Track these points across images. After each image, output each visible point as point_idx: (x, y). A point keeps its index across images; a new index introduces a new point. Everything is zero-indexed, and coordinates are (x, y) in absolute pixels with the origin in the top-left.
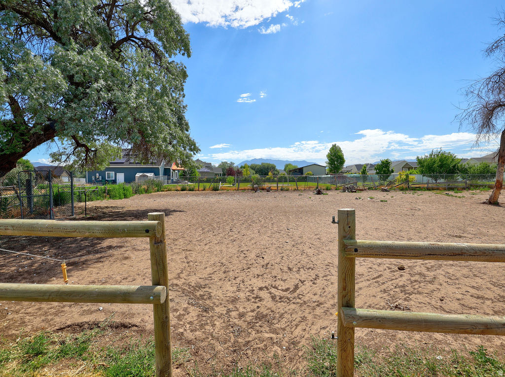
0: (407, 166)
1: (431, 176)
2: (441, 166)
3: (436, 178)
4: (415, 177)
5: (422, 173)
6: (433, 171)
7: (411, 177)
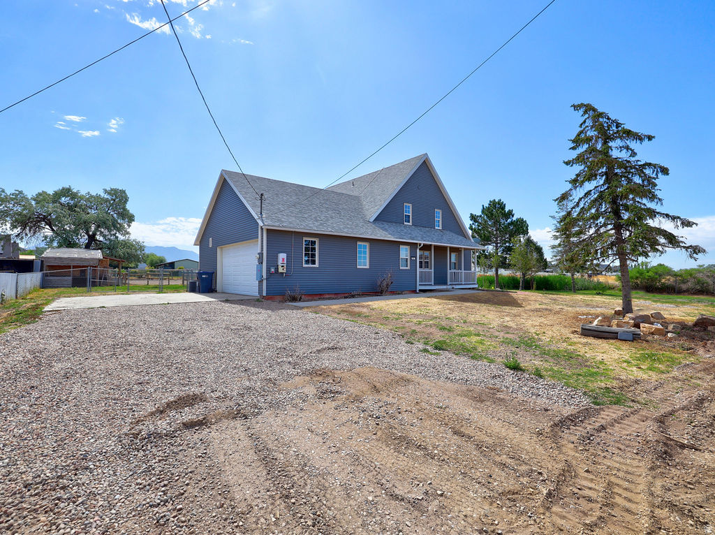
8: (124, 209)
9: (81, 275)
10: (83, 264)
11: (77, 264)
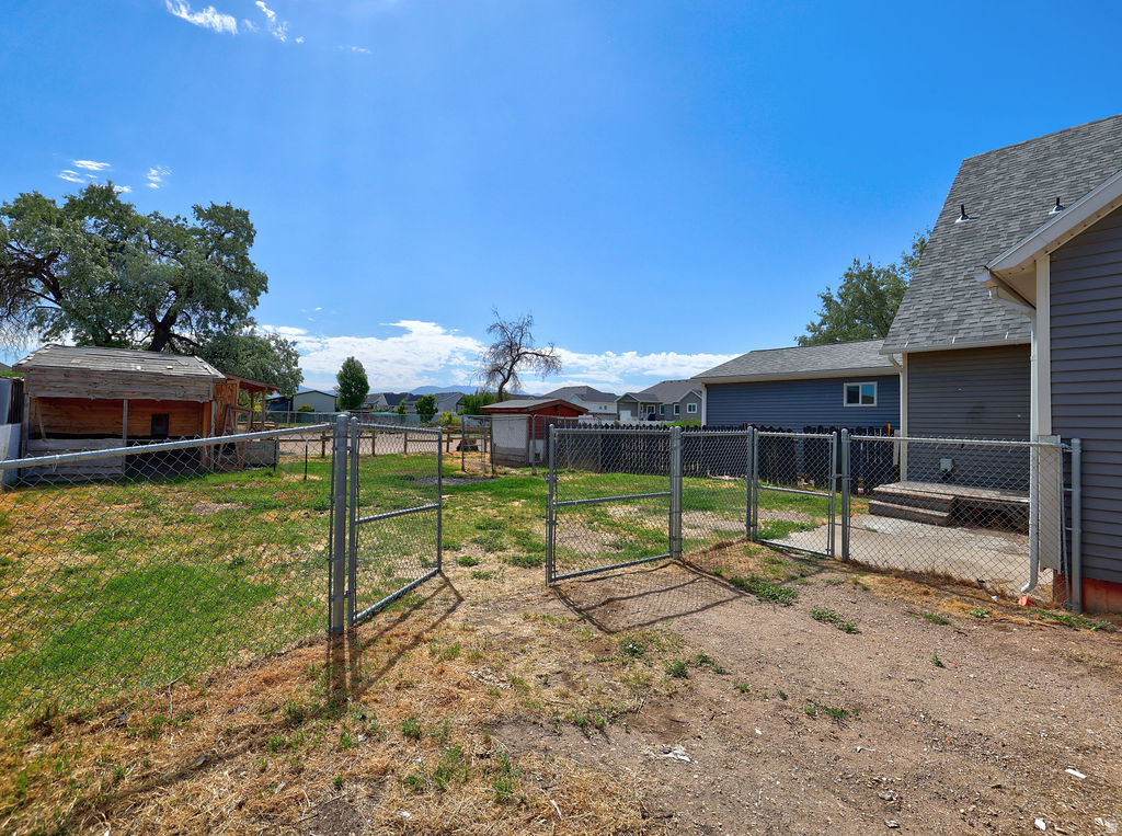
1: (475, 419)
7: (454, 418)
8: (244, 261)
9: (153, 430)
10: (164, 395)
11: (144, 394)
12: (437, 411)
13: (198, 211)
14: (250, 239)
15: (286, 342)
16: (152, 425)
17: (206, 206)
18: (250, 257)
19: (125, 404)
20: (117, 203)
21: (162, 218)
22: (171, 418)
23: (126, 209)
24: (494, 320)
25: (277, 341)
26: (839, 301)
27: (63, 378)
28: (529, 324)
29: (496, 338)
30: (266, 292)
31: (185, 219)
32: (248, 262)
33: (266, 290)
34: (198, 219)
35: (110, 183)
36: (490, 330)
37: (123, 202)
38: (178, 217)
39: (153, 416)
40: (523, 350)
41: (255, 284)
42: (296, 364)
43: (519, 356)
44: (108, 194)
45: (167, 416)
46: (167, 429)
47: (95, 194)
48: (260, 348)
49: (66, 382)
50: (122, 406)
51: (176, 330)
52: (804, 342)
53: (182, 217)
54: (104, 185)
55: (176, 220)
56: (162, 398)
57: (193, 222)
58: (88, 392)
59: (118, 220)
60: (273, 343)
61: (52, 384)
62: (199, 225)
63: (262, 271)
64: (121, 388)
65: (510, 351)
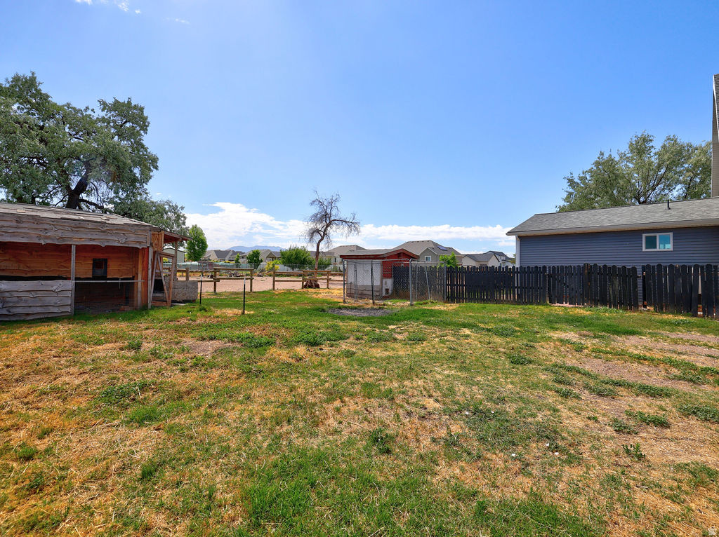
0: (272, 256)
1: (289, 266)
2: (296, 258)
3: (293, 268)
4: (280, 267)
5: (284, 263)
6: (291, 262)
7: (276, 266)
8: (140, 145)
9: (94, 272)
10: (108, 241)
11: (91, 240)
12: (262, 261)
13: (104, 106)
14: (144, 127)
15: (177, 207)
16: (93, 268)
17: (110, 101)
18: (144, 142)
19: (73, 248)
20: (39, 92)
21: (74, 108)
22: (109, 263)
23: (45, 98)
24: (314, 197)
25: (169, 206)
26: (579, 182)
27: (14, 224)
28: (337, 200)
29: (315, 210)
30: (157, 169)
31: (93, 110)
32: (143, 146)
33: (156, 168)
34: (103, 110)
35: (33, 74)
36: (312, 204)
37: (43, 92)
38: (87, 108)
39: (94, 260)
40: (332, 218)
41: (149, 163)
42: (184, 223)
43: (330, 222)
44: (31, 83)
45: (106, 261)
46: (106, 272)
47: (20, 83)
48: (159, 210)
49: (18, 227)
50: (70, 252)
51: (84, 196)
52: (562, 210)
53: (91, 108)
54: (29, 75)
55: (86, 110)
56: (107, 244)
57: (99, 113)
58: (39, 237)
59: (38, 107)
60: (167, 207)
61: (3, 229)
62: (103, 114)
63: (154, 153)
64: (70, 235)
65: (325, 219)
